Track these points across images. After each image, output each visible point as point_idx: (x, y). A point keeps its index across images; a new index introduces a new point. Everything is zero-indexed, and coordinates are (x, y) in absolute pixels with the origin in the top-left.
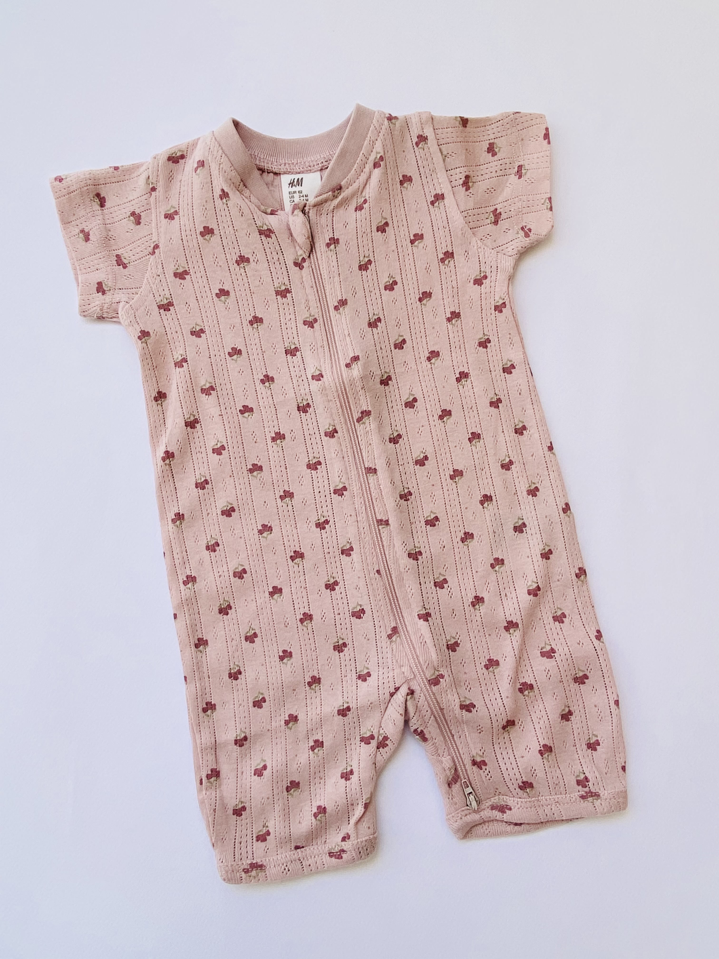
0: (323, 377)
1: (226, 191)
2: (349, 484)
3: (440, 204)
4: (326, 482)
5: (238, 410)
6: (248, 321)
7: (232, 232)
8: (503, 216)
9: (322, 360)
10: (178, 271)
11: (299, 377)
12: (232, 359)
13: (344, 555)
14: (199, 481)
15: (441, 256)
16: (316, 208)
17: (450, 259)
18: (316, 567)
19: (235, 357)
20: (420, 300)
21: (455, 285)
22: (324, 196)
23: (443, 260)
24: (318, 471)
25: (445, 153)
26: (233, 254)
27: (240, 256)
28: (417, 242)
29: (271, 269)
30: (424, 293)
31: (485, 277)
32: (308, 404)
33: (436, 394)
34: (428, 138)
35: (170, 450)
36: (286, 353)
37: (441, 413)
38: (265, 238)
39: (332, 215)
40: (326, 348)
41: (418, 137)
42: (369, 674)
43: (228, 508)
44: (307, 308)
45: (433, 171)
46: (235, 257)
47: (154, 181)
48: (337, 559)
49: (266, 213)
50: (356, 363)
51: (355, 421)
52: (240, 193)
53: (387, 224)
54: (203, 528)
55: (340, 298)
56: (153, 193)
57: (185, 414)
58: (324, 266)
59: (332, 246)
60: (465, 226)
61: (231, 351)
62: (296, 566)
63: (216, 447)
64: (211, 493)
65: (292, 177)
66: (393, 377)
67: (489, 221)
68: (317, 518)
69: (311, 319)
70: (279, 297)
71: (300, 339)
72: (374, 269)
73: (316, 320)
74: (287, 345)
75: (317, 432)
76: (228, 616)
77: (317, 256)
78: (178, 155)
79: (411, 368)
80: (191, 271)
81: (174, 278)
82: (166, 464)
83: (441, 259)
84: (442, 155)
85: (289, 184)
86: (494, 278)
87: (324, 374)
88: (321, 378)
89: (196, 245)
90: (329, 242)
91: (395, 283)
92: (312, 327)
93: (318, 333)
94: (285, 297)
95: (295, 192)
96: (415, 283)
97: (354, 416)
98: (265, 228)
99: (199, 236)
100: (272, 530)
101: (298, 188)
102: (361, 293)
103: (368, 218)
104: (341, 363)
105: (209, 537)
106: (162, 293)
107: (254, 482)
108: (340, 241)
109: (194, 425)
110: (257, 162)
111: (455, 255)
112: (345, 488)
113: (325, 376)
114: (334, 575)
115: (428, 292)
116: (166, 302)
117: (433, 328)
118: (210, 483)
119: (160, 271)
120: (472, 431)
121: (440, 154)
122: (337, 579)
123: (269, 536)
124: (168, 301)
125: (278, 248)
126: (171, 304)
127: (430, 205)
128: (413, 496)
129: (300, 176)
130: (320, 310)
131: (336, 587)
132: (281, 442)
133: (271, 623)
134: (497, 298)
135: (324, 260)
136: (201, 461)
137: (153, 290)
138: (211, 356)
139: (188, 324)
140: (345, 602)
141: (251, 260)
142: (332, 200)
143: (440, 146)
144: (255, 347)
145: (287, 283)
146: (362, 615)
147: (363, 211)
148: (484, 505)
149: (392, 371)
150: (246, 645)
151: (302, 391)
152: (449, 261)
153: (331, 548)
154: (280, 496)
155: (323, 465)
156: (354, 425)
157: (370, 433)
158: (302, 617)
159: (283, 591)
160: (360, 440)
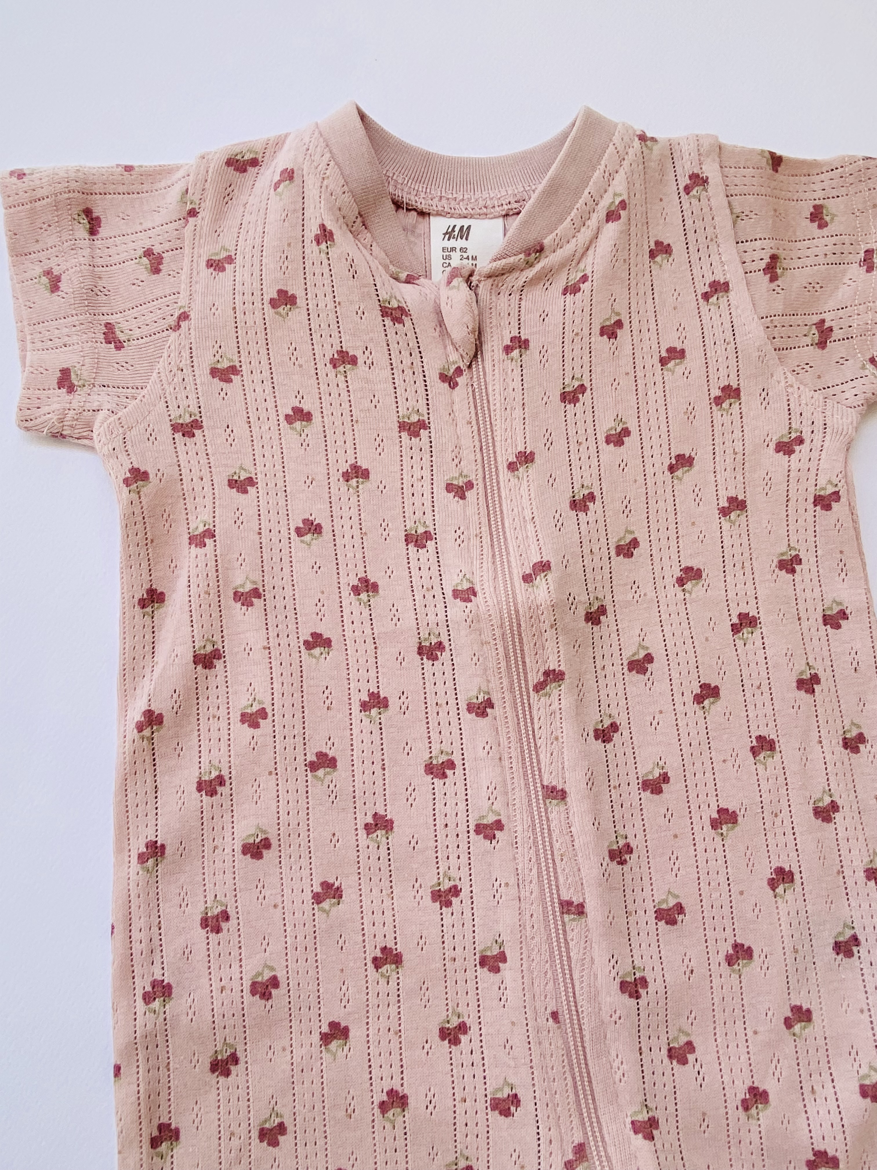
0: (475, 594)
1: (329, 228)
2: (508, 817)
3: (721, 300)
4: (462, 805)
5: (301, 640)
6: (341, 471)
7: (330, 305)
8: (837, 334)
9: (477, 563)
10: (219, 366)
11: (428, 590)
12: (302, 542)
13: (485, 969)
14: (206, 778)
15: (716, 392)
16: (490, 281)
17: (733, 400)
18: (424, 987)
19: (308, 538)
20: (672, 469)
21: (739, 449)
22: (511, 260)
23: (718, 401)
24: (447, 781)
25: (737, 210)
26: (327, 346)
27: (341, 352)
28: (673, 362)
29: (396, 381)
30: (679, 457)
31: (800, 441)
32: (440, 643)
33: (691, 652)
34: (709, 180)
35: (156, 708)
36: (406, 540)
37: (699, 691)
38: (392, 323)
39: (518, 297)
40: (486, 539)
41: (690, 177)
43: (258, 840)
44: (456, 461)
45: (712, 240)
46: (330, 352)
47: (196, 198)
48: (470, 974)
49: (397, 279)
50: (543, 575)
51: (531, 689)
52: (354, 236)
53: (619, 324)
54: (200, 878)
55: (521, 448)
56: (191, 220)
57: (196, 638)
58: (497, 387)
59: (516, 353)
60: (765, 344)
61: (301, 525)
62: (383, 981)
63: (249, 711)
64: (227, 804)
65: (452, 222)
66: (610, 609)
67: (808, 340)
68: (435, 882)
69: (461, 482)
70: (404, 435)
71: (436, 517)
72: (588, 403)
73: (470, 485)
74: (410, 524)
75: (452, 702)
76: (230, 1078)
77: (483, 367)
78: (246, 158)
79: (645, 595)
80: (244, 367)
81: (210, 377)
82: (143, 738)
83: (715, 399)
84: (732, 213)
85: (445, 234)
86: (817, 443)
87: (478, 588)
88: (472, 597)
89: (260, 322)
90: (509, 343)
91: (626, 432)
92: (463, 497)
93: (471, 510)
94: (417, 435)
95: (453, 249)
96: (665, 436)
97: (530, 679)
98: (394, 304)
99: (267, 306)
100: (341, 897)
101: (460, 243)
102: (560, 445)
103: (587, 310)
104: (515, 571)
105: (210, 899)
106: (184, 403)
107: (317, 790)
108: (531, 344)
109: (212, 663)
110: (391, 189)
111: (742, 394)
112: (499, 825)
113: (480, 594)
114: (460, 1009)
115: (687, 456)
116: (187, 419)
117: (693, 524)
118: (228, 783)
119: (185, 362)
120: (757, 734)
121: (728, 211)
122: (464, 1020)
123: (334, 910)
124: (193, 418)
125: (413, 344)
126: (197, 424)
127: (701, 301)
128: (634, 856)
129: (466, 223)
130: (480, 466)
131: (463, 1038)
132: (380, 713)
133: (318, 1107)
134: (822, 482)
135: (497, 375)
136: (214, 735)
137: (167, 395)
138: (263, 531)
139: (226, 466)
140: (479, 1073)
141: (360, 361)
142: (522, 270)
143: (731, 198)
144: (350, 522)
145: (423, 410)
146: (513, 1109)
147: (579, 295)
148: (777, 890)
149: (609, 597)
150: (260, 1149)
151: (432, 618)
152: (730, 404)
153: (459, 950)
154: (366, 825)
155: (459, 770)
156: (529, 697)
157: (558, 716)
158: (385, 1098)
159: (351, 1034)
160: (536, 727)
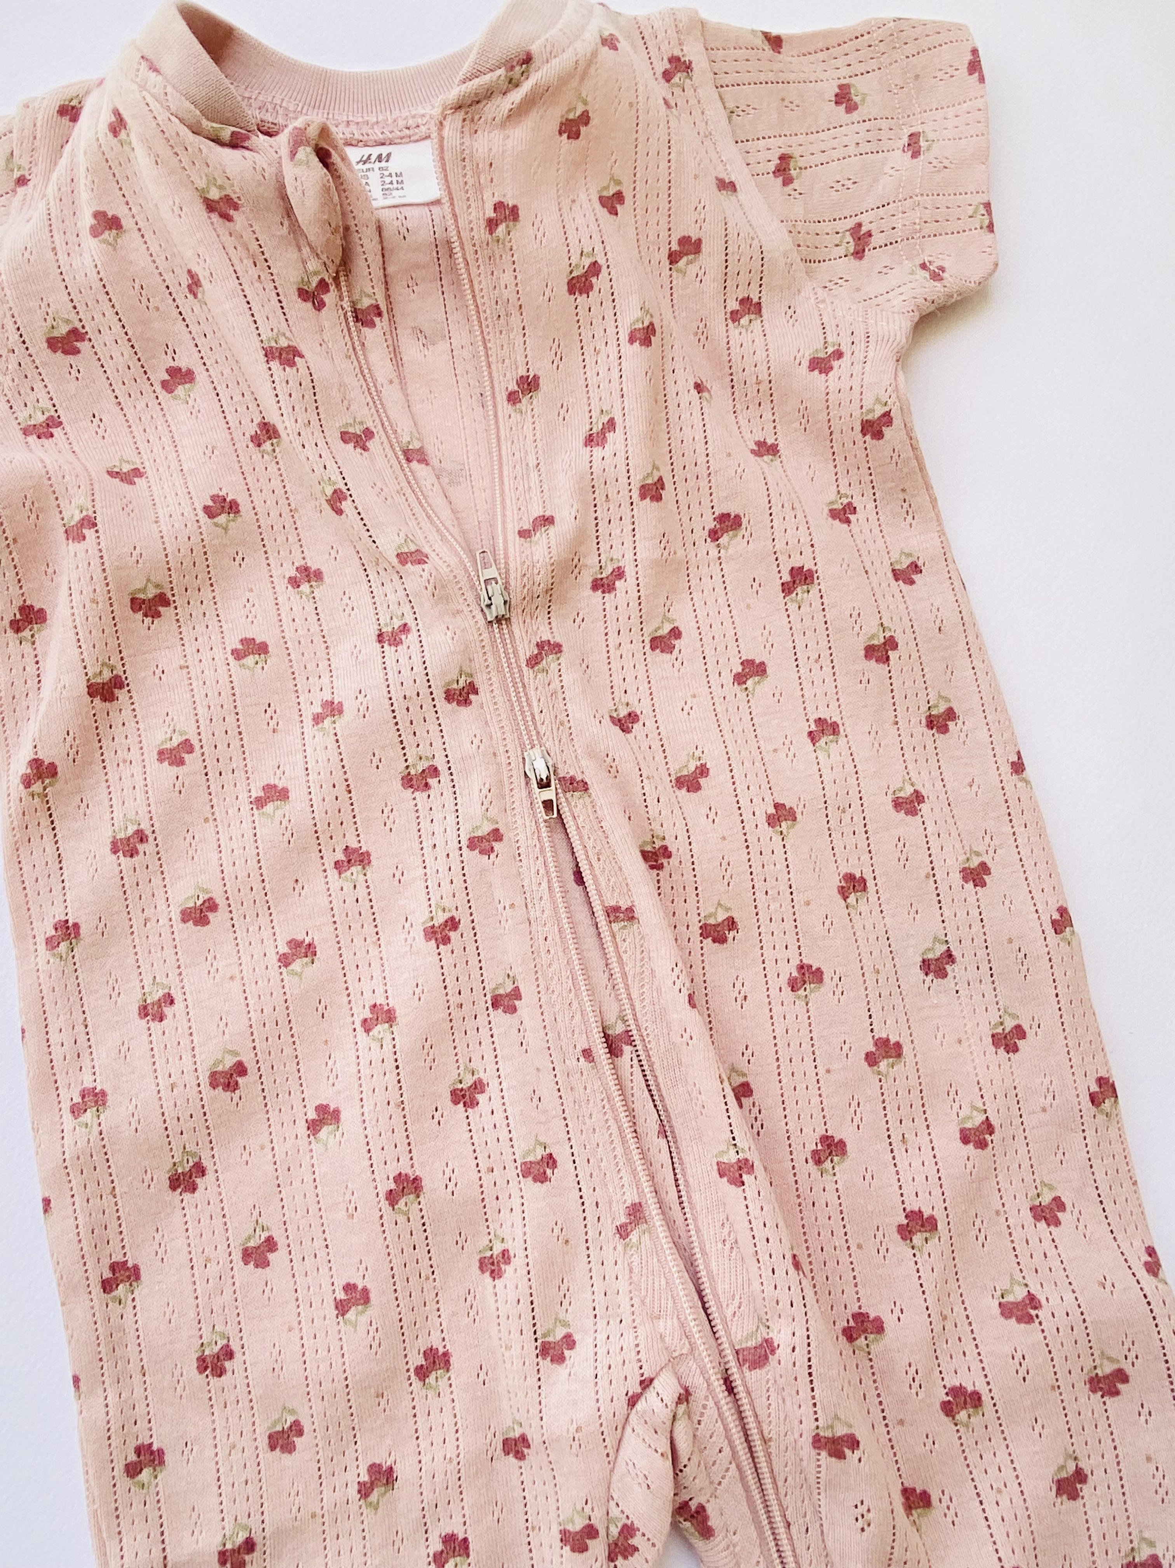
2: (508, 824)
4: (451, 819)
5: (229, 650)
6: (248, 436)
8: (877, 239)
12: (216, 524)
13: (500, 1011)
14: (121, 835)
15: (732, 307)
17: (751, 315)
18: (427, 1045)
19: (222, 518)
21: (763, 377)
23: (735, 317)
24: (432, 792)
25: (731, 105)
28: (684, 259)
31: (839, 354)
32: (405, 625)
33: (728, 623)
34: (693, 65)
35: (46, 756)
37: (740, 669)
41: (669, 62)
42: (569, 1341)
43: (199, 903)
48: (482, 1020)
50: (545, 530)
51: (524, 665)
54: (131, 959)
57: (88, 662)
61: (211, 504)
62: (375, 1046)
63: (168, 746)
64: (154, 865)
66: (627, 573)
67: (842, 250)
68: (427, 915)
75: (425, 693)
76: (197, 1194)
82: (33, 795)
83: (732, 312)
84: (724, 107)
86: (859, 355)
87: (427, 550)
88: (424, 559)
97: (520, 653)
100: (314, 954)
101: (378, 165)
105: (148, 981)
107: (267, 830)
109: (112, 694)
111: (763, 308)
112: (496, 835)
114: (473, 1064)
116: (40, 418)
118: (151, 839)
120: (816, 717)
121: (720, 106)
122: (482, 1075)
123: (308, 970)
124: (48, 416)
126: (53, 422)
128: (674, 860)
129: (384, 150)
131: (481, 1098)
132: (334, 722)
133: (313, 1209)
134: (868, 403)
136: (127, 783)
138: (161, 517)
139: (102, 460)
140: (504, 1135)
143: (721, 89)
144: (273, 498)
146: (549, 1172)
148: (848, 900)
149: (629, 555)
150: (247, 1273)
151: (391, 597)
152: (750, 321)
153: (466, 993)
154: (337, 863)
155: (444, 776)
156: (522, 677)
157: (560, 696)
158: (393, 1186)
159: (343, 1116)
160: (536, 711)
